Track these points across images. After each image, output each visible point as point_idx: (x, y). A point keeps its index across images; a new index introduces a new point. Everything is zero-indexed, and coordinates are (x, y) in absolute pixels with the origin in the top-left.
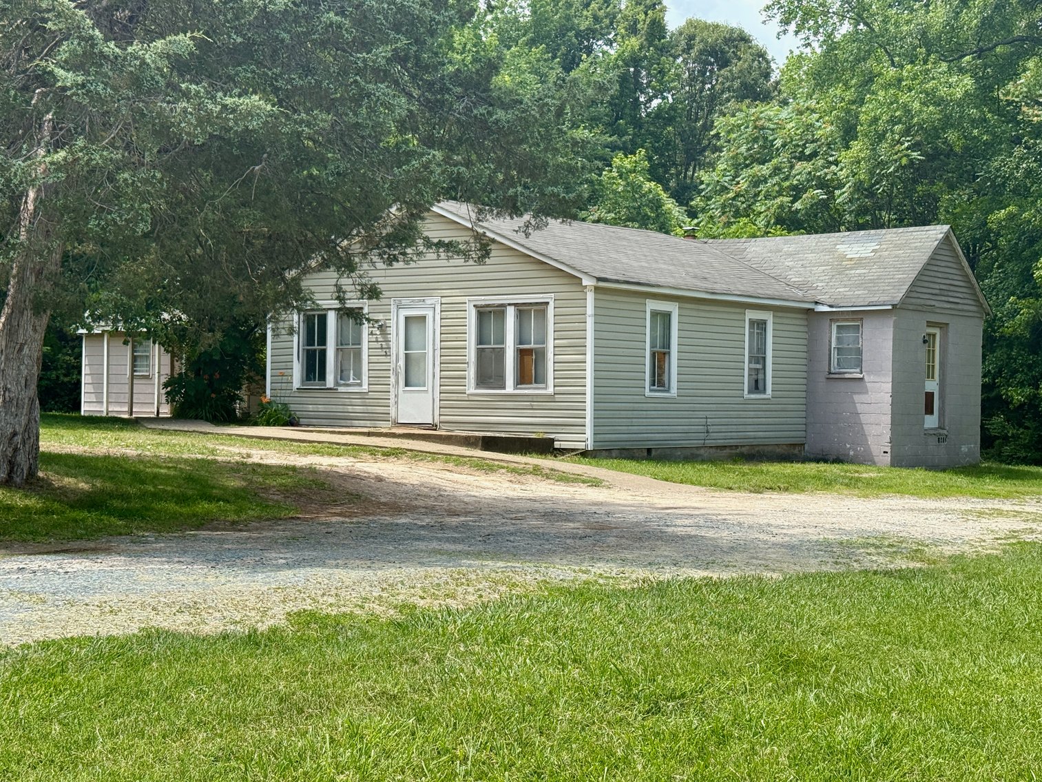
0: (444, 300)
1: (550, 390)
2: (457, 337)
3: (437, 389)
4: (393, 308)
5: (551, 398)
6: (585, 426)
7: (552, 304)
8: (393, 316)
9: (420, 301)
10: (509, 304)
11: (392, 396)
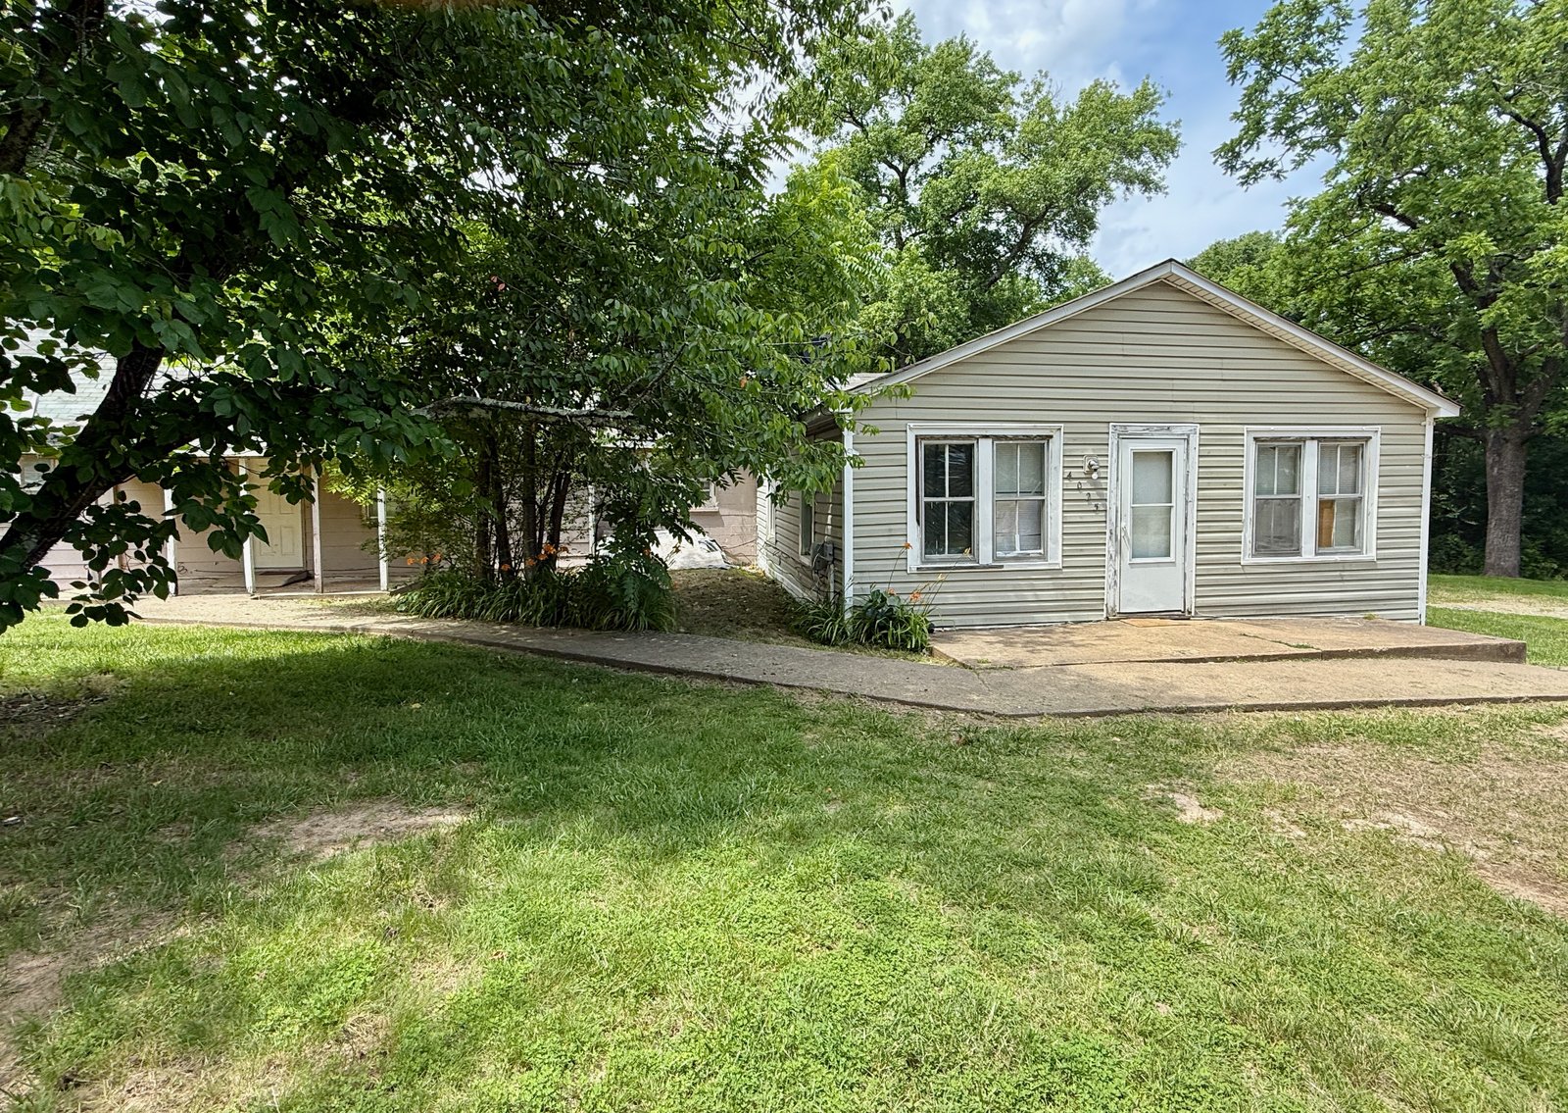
0: (1206, 429)
1: (1372, 555)
2: (1225, 484)
3: (1192, 559)
4: (1112, 439)
5: (1370, 565)
6: (1416, 599)
7: (1376, 440)
8: (1111, 450)
9: (1162, 429)
10: (1313, 438)
11: (1108, 573)
